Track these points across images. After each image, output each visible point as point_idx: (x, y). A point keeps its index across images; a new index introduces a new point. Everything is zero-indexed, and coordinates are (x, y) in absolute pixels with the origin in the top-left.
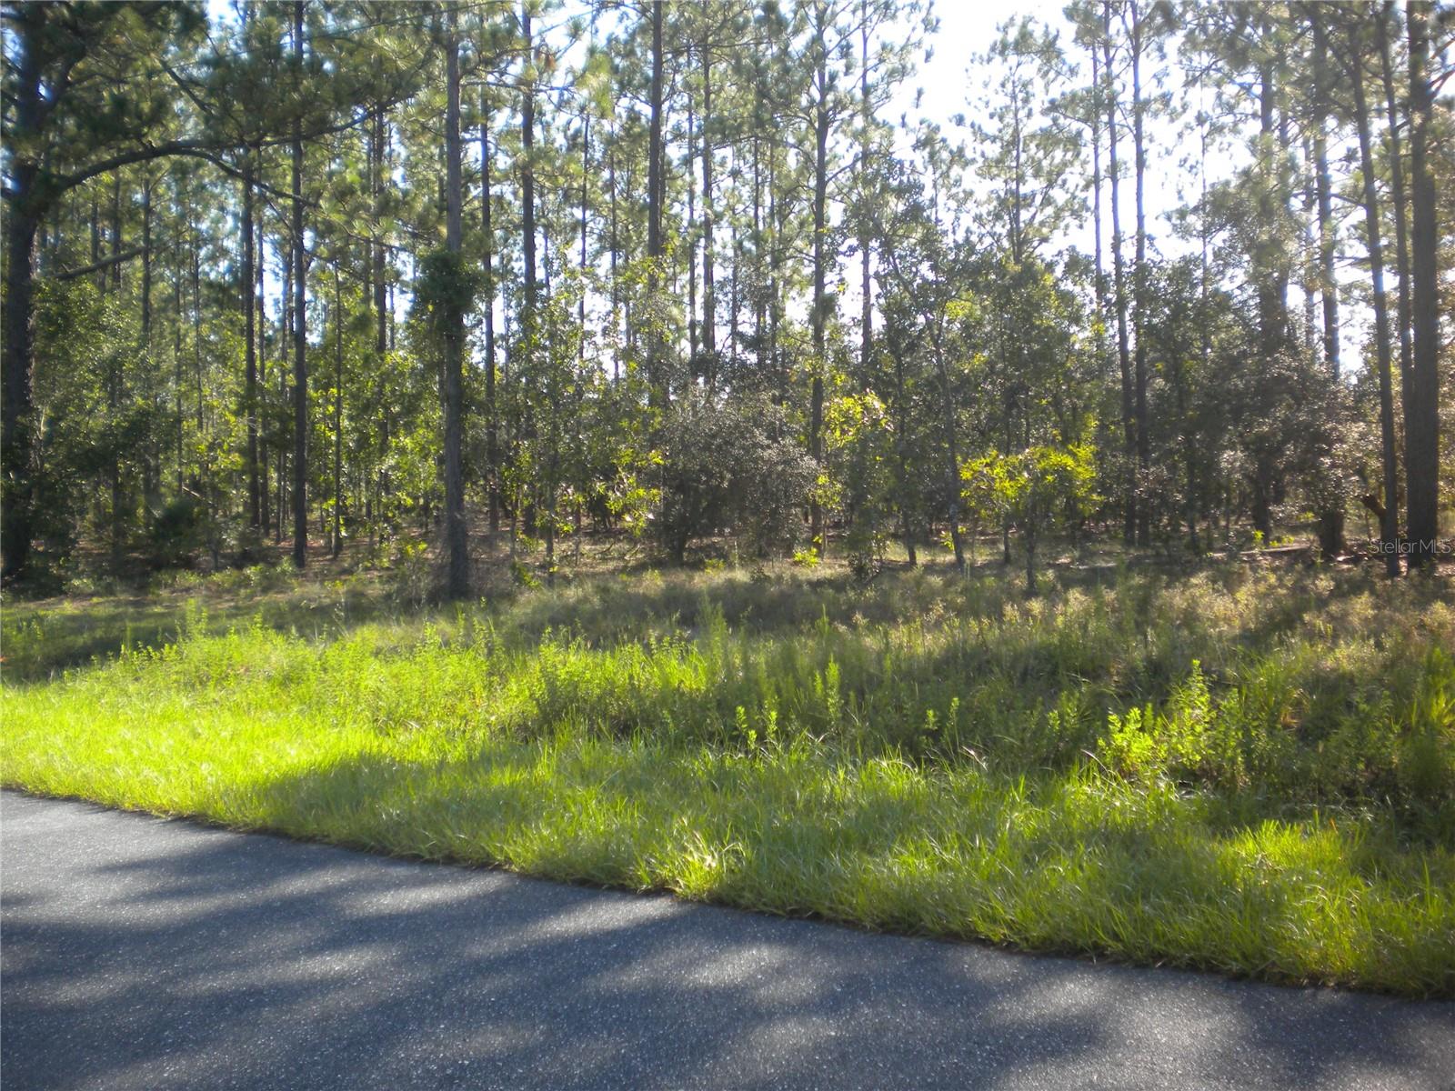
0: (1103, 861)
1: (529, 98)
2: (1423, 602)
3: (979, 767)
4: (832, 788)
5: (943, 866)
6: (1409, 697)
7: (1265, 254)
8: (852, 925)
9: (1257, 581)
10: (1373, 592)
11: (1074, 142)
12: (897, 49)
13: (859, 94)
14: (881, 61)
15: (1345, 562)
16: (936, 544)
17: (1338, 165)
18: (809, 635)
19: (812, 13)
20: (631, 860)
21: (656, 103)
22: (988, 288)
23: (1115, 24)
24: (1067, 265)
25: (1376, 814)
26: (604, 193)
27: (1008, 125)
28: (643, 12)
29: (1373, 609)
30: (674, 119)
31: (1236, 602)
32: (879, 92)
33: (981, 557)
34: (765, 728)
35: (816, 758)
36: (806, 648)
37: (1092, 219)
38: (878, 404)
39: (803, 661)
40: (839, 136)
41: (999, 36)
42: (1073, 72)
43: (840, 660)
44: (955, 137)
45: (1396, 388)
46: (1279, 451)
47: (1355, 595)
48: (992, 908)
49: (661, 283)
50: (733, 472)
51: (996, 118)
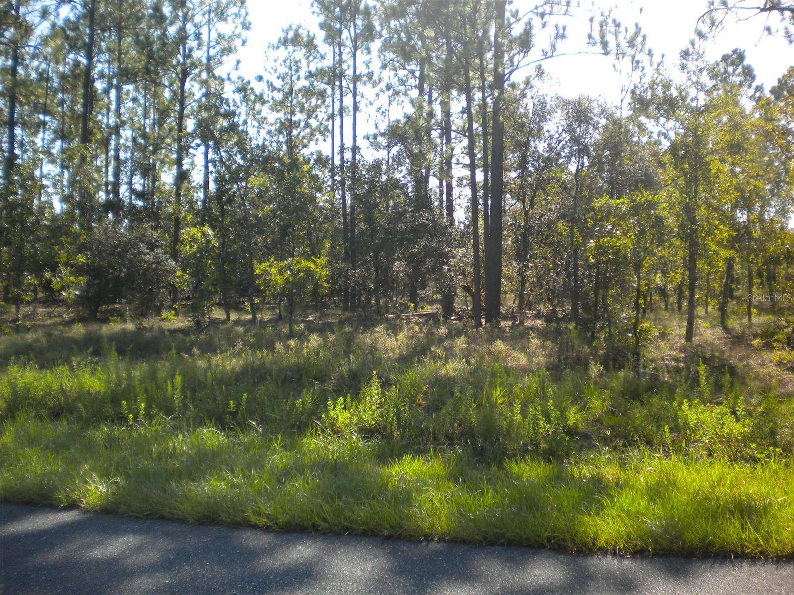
0: (320, 480)
1: (15, 51)
2: (491, 340)
3: (257, 432)
4: (174, 446)
5: (234, 486)
6: (482, 389)
7: (417, 159)
8: (182, 521)
9: (409, 330)
10: (467, 335)
11: (322, 95)
12: (227, 37)
13: (205, 61)
14: (218, 43)
15: (454, 320)
16: (242, 309)
17: (457, 115)
18: (166, 359)
19: (180, 14)
20: (55, 489)
21: (90, 57)
22: (273, 170)
23: (345, 34)
24: (315, 160)
25: (463, 450)
26: (58, 106)
27: (287, 83)
28: (85, 6)
29: (466, 343)
30: (99, 67)
31: (397, 340)
32: (216, 60)
33: (267, 316)
34: (138, 412)
35: (167, 428)
36: (163, 367)
37: (330, 136)
38: (210, 232)
39: (162, 374)
40: (193, 83)
41: (283, 35)
42: (322, 57)
43: (182, 374)
44: (259, 88)
45: (481, 231)
46: (422, 262)
47: (457, 337)
48: (259, 508)
49: (89, 159)
50: (127, 268)
51: (280, 79)
